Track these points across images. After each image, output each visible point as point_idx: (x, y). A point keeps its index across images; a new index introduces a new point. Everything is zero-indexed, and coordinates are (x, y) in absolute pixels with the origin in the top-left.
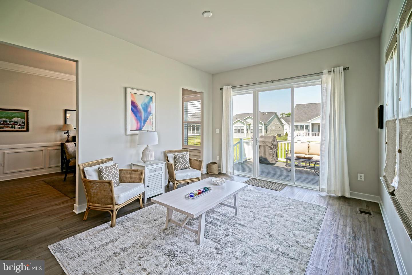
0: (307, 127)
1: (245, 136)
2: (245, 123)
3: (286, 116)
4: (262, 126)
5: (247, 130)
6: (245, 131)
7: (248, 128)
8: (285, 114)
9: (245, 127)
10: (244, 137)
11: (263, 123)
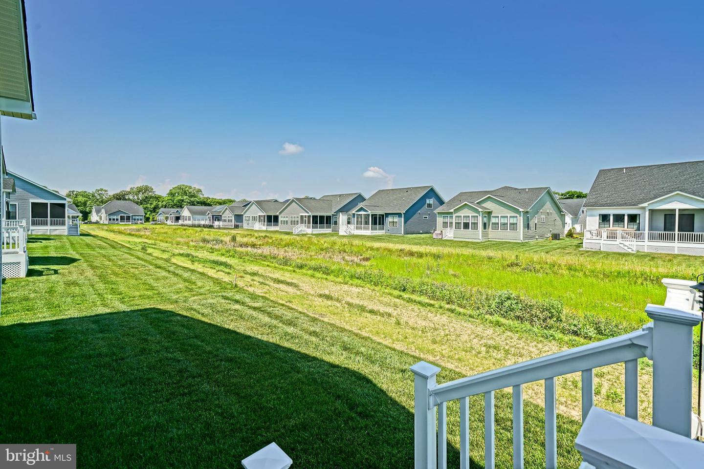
0: (633, 218)
1: (480, 238)
2: (480, 210)
3: (560, 197)
4: (518, 215)
5: (485, 225)
6: (480, 226)
7: (485, 220)
8: (559, 195)
9: (480, 219)
10: (478, 238)
11: (521, 210)
